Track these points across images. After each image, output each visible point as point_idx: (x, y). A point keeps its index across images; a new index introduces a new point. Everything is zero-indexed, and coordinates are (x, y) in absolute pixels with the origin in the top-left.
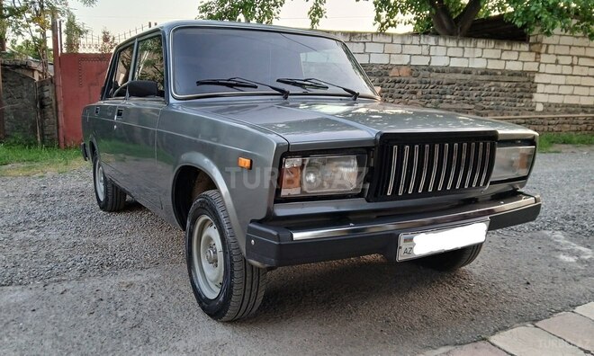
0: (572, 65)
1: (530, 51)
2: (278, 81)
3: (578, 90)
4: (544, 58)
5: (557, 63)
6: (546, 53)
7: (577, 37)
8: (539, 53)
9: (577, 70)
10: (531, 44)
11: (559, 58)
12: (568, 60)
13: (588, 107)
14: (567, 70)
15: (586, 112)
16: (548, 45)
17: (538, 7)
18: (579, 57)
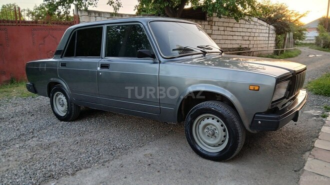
0: (224, 31)
1: (209, 25)
2: (198, 47)
3: (227, 42)
4: (214, 28)
5: (219, 30)
6: (214, 25)
7: (225, 18)
8: (212, 26)
9: (226, 33)
10: (209, 21)
11: (220, 27)
12: (222, 28)
13: (231, 48)
14: (222, 33)
15: (230, 51)
16: (215, 22)
17: (218, 6)
18: (226, 27)
